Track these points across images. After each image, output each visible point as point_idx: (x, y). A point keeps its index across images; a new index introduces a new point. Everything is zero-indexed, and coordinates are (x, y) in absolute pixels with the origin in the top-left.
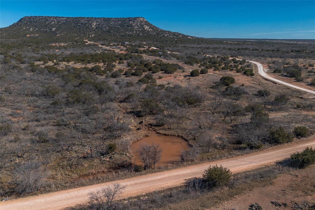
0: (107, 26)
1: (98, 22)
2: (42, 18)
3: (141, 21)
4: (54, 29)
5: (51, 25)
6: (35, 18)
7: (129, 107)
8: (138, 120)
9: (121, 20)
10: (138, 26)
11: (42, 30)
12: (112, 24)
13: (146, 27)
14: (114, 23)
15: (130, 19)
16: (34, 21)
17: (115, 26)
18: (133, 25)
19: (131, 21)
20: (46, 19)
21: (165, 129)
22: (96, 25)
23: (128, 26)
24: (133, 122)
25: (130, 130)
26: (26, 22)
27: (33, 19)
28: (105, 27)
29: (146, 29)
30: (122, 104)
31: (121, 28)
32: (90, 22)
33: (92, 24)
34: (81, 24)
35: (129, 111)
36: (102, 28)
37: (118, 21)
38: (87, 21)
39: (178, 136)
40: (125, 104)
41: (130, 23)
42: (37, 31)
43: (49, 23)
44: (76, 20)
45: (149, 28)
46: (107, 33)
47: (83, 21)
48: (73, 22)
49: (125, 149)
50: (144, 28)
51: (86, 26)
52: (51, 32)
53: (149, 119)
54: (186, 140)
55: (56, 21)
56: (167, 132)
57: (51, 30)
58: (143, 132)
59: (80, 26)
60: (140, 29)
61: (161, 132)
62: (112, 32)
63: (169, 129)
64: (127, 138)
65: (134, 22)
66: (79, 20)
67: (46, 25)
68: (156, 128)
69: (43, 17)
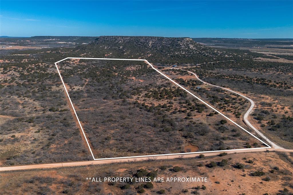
0: (160, 45)
1: (154, 41)
2: (112, 38)
3: (187, 41)
4: (121, 47)
5: (119, 44)
6: (108, 38)
7: (182, 133)
8: (186, 139)
9: (171, 40)
10: (184, 45)
11: (113, 48)
12: (164, 43)
13: (191, 46)
14: (165, 42)
15: (178, 39)
16: (107, 40)
17: (167, 45)
18: (181, 44)
19: (179, 41)
20: (116, 38)
21: (193, 144)
22: (151, 44)
23: (176, 46)
24: (184, 140)
25: (184, 143)
26: (101, 41)
27: (106, 38)
28: (159, 46)
29: (190, 48)
30: (180, 132)
31: (171, 47)
32: (147, 42)
33: (149, 43)
34: (141, 42)
35: (183, 135)
36: (157, 47)
37: (169, 41)
38: (145, 40)
39: (197, 146)
40: (181, 132)
41: (178, 42)
42: (109, 49)
43: (117, 42)
44: (137, 39)
45: (194, 47)
46: (160, 52)
47: (142, 40)
48: (135, 41)
49: (183, 148)
50: (189, 47)
51: (145, 44)
52: (119, 50)
53: (189, 139)
54: (198, 147)
55: (122, 40)
56: (194, 145)
57: (119, 48)
58: (187, 144)
59: (140, 45)
60: (186, 48)
61: (192, 144)
62: (164, 51)
63: (195, 144)
64: (183, 145)
65: (181, 42)
66: (139, 40)
67: (116, 44)
68: (191, 143)
69: (113, 36)
